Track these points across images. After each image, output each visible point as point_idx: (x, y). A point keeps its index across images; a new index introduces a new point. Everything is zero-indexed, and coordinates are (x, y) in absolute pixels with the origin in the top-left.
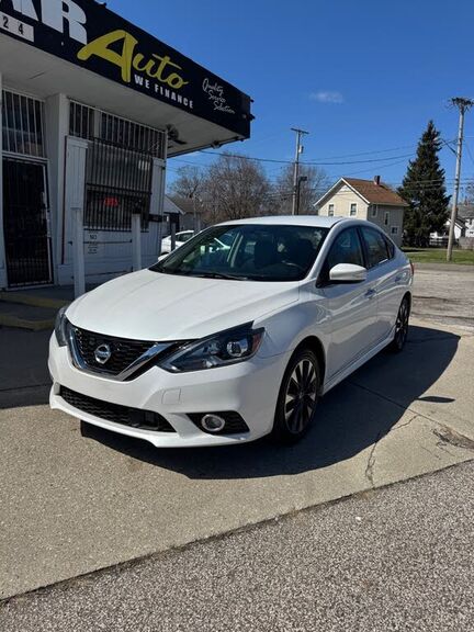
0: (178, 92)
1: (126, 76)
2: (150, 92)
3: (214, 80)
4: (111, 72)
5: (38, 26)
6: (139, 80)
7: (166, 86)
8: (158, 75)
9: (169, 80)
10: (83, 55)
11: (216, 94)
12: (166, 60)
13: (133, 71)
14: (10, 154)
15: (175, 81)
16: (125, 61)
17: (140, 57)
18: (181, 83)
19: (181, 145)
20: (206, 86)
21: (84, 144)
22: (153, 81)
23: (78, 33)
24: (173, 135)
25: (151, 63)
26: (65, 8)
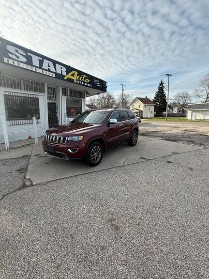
0: (88, 83)
1: (75, 81)
2: (81, 84)
3: (97, 79)
4: (72, 81)
5: (56, 73)
6: (78, 82)
7: (85, 82)
8: (83, 80)
9: (85, 81)
10: (65, 78)
11: (97, 82)
12: (85, 76)
13: (77, 80)
14: (49, 101)
15: (87, 81)
16: (75, 78)
17: (78, 76)
18: (89, 81)
19: (89, 95)
20: (95, 81)
21: (66, 97)
22: (82, 81)
23: (64, 73)
24: (87, 93)
25: (81, 77)
26: (61, 68)
